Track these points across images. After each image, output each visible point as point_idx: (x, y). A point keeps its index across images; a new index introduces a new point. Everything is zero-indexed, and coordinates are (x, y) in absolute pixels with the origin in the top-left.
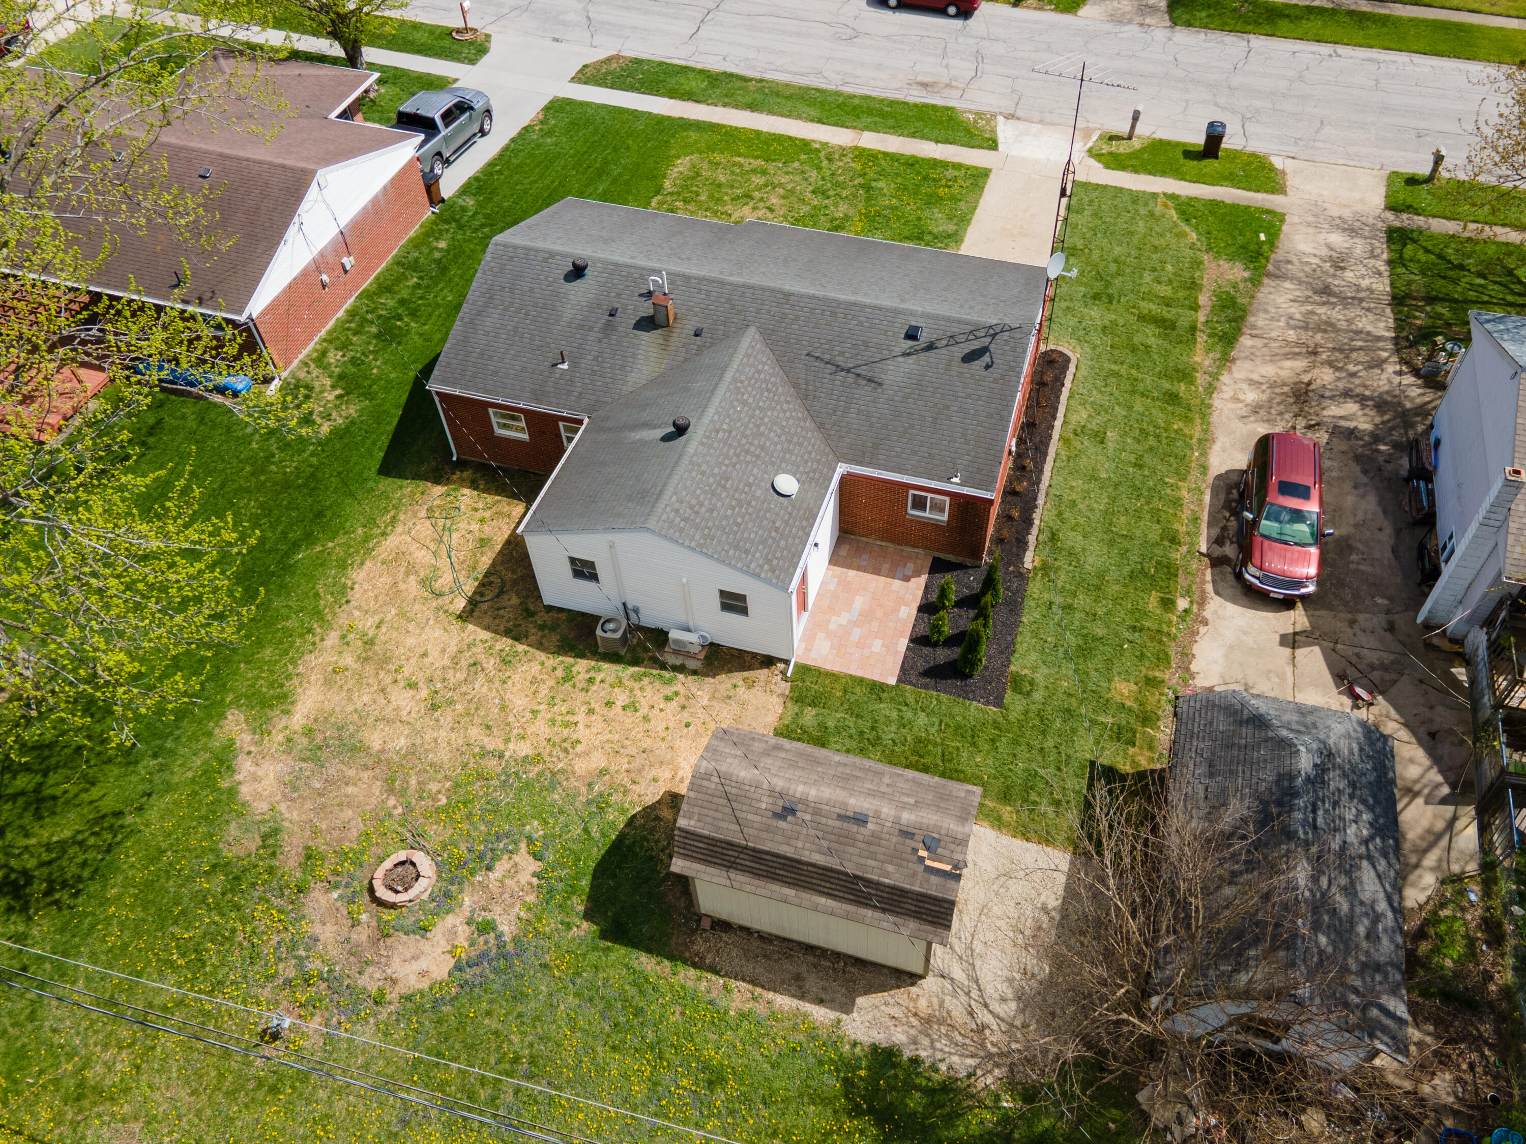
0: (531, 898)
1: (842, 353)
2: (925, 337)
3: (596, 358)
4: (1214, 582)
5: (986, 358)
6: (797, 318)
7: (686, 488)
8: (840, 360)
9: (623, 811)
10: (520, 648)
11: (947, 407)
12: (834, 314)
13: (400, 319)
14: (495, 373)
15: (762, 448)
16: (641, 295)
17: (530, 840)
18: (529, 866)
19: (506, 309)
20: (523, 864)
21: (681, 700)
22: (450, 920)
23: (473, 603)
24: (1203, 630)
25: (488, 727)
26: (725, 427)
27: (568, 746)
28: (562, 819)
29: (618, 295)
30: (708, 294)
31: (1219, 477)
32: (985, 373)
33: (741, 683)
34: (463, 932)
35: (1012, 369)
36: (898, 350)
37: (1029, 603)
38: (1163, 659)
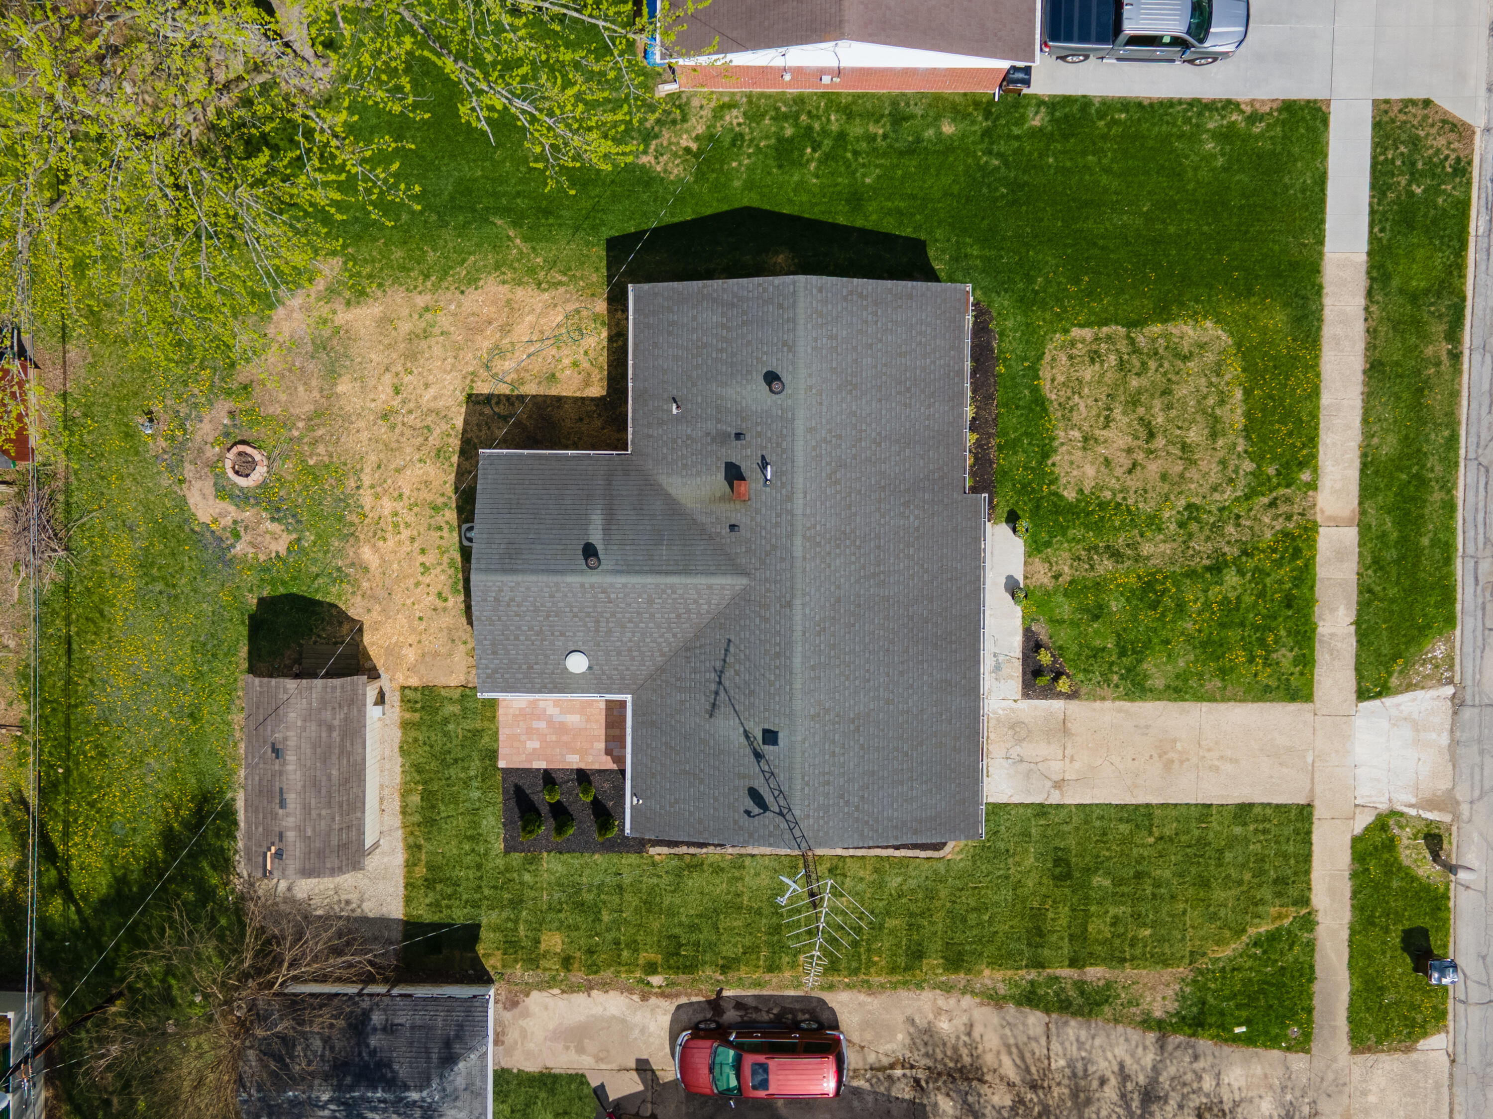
0: (262, 557)
1: (737, 673)
2: (768, 750)
3: (689, 437)
4: (692, 1004)
5: (756, 810)
6: (767, 620)
7: (528, 589)
8: (729, 673)
9: (339, 596)
10: (455, 459)
11: (701, 781)
12: (778, 655)
13: (814, 150)
14: (656, 346)
15: (609, 632)
16: (763, 457)
17: (299, 540)
18: (280, 547)
19: (723, 326)
20: (281, 541)
21: (440, 604)
22: (232, 508)
23: (488, 399)
24: (636, 998)
25: (379, 467)
26: (613, 596)
27: (378, 534)
28: (321, 555)
29: (759, 435)
30: (777, 525)
31: (822, 1002)
32: (742, 810)
33: (470, 646)
34: (227, 521)
35: (751, 835)
36: (750, 726)
37: (615, 858)
38: (593, 968)
